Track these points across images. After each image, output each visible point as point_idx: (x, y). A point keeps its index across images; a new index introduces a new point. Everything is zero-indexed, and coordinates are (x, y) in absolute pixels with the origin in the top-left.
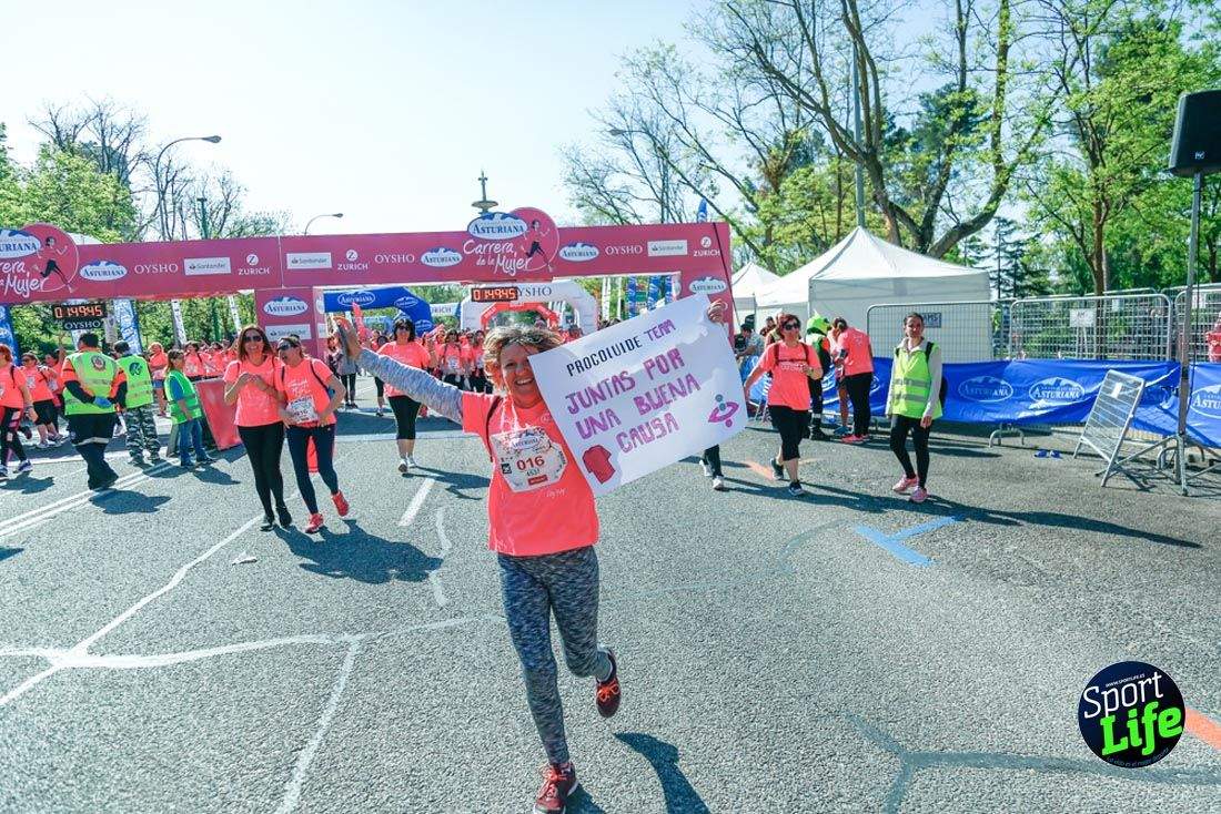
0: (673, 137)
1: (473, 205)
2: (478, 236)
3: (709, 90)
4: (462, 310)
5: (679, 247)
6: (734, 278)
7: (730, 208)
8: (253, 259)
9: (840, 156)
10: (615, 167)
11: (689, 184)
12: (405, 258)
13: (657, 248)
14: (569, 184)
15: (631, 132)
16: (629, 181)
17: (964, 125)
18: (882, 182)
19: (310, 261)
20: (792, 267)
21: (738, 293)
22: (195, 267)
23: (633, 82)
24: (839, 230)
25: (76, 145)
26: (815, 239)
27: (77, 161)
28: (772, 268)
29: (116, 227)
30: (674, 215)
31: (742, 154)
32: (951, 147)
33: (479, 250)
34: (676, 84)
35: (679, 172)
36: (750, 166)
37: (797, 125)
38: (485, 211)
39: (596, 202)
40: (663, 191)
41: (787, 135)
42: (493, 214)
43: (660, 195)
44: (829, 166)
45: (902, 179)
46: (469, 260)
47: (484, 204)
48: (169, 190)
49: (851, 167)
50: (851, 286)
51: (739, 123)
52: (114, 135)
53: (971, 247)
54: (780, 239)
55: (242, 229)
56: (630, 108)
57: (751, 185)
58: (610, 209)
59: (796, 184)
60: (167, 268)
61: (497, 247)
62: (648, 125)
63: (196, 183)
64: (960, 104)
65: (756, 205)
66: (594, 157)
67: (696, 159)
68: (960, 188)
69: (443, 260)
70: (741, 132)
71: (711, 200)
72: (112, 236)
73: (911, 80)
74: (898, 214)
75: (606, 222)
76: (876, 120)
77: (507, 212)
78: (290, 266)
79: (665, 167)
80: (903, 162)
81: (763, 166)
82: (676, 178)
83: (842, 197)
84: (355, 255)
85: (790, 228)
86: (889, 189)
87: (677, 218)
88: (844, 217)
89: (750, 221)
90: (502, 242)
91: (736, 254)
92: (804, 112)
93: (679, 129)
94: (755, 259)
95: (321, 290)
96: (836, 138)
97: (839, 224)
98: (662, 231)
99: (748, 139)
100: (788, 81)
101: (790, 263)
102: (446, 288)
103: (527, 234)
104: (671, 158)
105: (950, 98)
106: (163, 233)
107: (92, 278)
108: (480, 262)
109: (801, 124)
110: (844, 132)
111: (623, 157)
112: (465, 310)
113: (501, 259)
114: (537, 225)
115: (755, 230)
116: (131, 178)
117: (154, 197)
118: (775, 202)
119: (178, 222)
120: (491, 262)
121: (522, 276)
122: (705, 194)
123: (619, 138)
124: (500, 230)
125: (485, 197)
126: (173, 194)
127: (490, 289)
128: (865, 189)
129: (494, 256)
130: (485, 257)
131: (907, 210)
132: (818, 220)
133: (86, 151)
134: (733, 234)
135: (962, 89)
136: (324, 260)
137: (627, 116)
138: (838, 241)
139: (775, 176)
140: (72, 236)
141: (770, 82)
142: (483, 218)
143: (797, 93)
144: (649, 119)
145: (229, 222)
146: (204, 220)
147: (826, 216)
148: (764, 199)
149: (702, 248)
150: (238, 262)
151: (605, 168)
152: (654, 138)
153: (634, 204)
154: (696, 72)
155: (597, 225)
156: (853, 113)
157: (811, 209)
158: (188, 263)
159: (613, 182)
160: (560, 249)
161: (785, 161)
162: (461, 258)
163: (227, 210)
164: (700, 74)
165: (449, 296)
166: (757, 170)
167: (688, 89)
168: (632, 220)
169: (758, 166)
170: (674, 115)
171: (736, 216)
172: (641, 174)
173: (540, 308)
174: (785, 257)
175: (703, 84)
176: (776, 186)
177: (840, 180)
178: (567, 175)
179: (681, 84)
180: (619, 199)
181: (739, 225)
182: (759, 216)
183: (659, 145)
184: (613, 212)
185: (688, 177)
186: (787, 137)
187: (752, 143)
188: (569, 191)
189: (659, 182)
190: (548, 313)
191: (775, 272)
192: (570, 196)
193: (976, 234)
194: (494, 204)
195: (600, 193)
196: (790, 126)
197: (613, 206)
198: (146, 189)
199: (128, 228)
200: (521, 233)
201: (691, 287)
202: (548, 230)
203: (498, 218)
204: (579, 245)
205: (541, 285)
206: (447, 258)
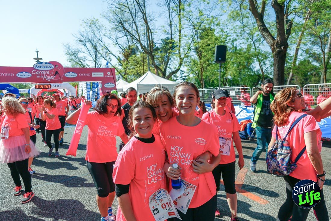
0: (98, 44)
1: (34, 59)
2: (37, 69)
3: (109, 32)
4: (30, 91)
5: (101, 75)
6: (117, 83)
7: (115, 64)
9: (143, 53)
10: (81, 51)
11: (103, 57)
12: (11, 75)
13: (94, 74)
14: (67, 55)
15: (85, 41)
16: (85, 55)
17: (172, 48)
18: (154, 60)
20: (132, 81)
21: (118, 87)
23: (86, 28)
24: (144, 71)
26: (137, 73)
28: (126, 80)
30: (99, 65)
32: (169, 53)
33: (37, 73)
34: (99, 30)
35: (100, 54)
36: (120, 53)
37: (132, 44)
38: (39, 61)
39: (75, 60)
41: (129, 46)
42: (42, 63)
43: (94, 60)
44: (140, 55)
45: (158, 59)
46: (34, 76)
47: (38, 59)
49: (146, 56)
50: (147, 86)
51: (117, 42)
53: (175, 77)
54: (128, 73)
56: (85, 35)
57: (120, 58)
58: (79, 63)
59: (132, 59)
61: (44, 73)
62: (91, 40)
64: (171, 43)
65: (122, 64)
66: (74, 48)
68: (172, 63)
69: (24, 75)
70: (117, 44)
71: (110, 62)
73: (159, 35)
74: (158, 68)
75: (78, 66)
76: (151, 44)
77: (47, 62)
79: (96, 52)
80: (158, 55)
81: (124, 54)
82: (99, 55)
83: (144, 63)
85: (131, 70)
86: (155, 62)
87: (100, 66)
88: (145, 68)
89: (120, 67)
90: (46, 71)
91: (117, 77)
93: (100, 42)
94: (123, 79)
96: (142, 48)
99: (119, 46)
100: (130, 32)
101: (131, 80)
102: (24, 84)
103: (54, 69)
104: (98, 49)
105: (169, 41)
108: (38, 77)
109: (133, 44)
110: (144, 46)
111: (83, 48)
112: (31, 91)
113: (45, 77)
114: (57, 66)
115: (122, 71)
118: (127, 64)
120: (42, 77)
121: (52, 81)
122: (108, 60)
123: (82, 43)
124: (45, 67)
125: (38, 57)
127: (40, 85)
128: (150, 61)
129: (43, 75)
130: (40, 75)
131: (159, 67)
132: (137, 69)
134: (116, 71)
135: (172, 39)
137: (84, 37)
138: (143, 75)
139: (127, 57)
141: (125, 32)
142: (39, 63)
143: (132, 36)
144: (91, 38)
147: (140, 68)
148: (124, 62)
149: (107, 75)
151: (78, 51)
152: (92, 44)
153: (87, 62)
154: (104, 27)
155: (76, 67)
156: (146, 42)
157: (136, 66)
159: (80, 55)
160: (65, 73)
161: (129, 53)
162: (31, 75)
164: (105, 28)
165: (25, 87)
166: (122, 55)
167: (102, 31)
168: (87, 66)
169: (123, 53)
170: (98, 38)
171: (116, 67)
172: (89, 53)
173: (57, 91)
174: (130, 78)
175: (106, 31)
176: (127, 59)
177: (143, 59)
178: (66, 52)
179: (100, 30)
180: (82, 60)
181: (117, 69)
182: (123, 67)
183: (94, 46)
184: (81, 64)
185: (103, 55)
186: (130, 47)
187: (120, 47)
188: (67, 57)
189: (94, 56)
190: (60, 92)
191: (127, 82)
192: (67, 58)
193: (176, 74)
194: (41, 59)
195: (76, 58)
196: (130, 44)
197: (81, 62)
200: (52, 68)
201: (105, 85)
202: (61, 68)
203: (44, 64)
204: (71, 73)
205: (58, 84)
206: (26, 75)
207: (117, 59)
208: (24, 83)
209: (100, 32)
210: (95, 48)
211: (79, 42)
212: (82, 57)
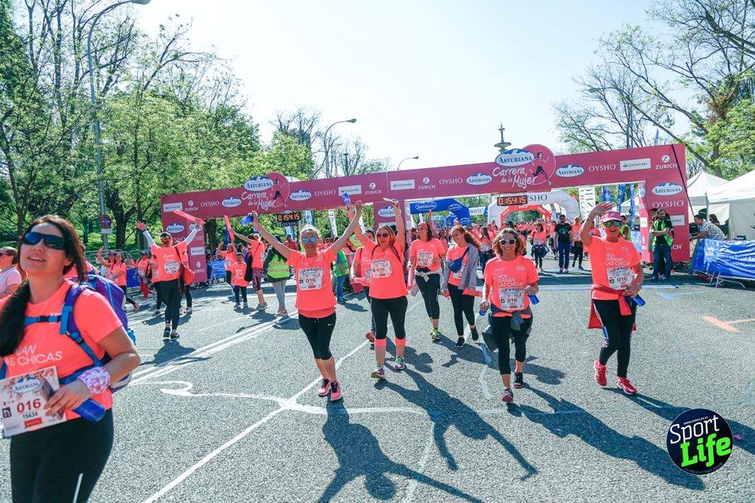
1: (495, 146)
2: (502, 164)
3: (666, 52)
4: (488, 211)
5: (643, 164)
6: (689, 182)
7: (682, 133)
8: (373, 185)
10: (592, 113)
11: (650, 119)
12: (457, 181)
13: (627, 165)
14: (562, 129)
16: (603, 121)
19: (403, 185)
20: (734, 173)
21: (692, 192)
23: (608, 55)
25: (289, 130)
27: (289, 138)
28: (718, 172)
29: (305, 172)
30: (637, 142)
31: (694, 93)
33: (502, 173)
34: (640, 52)
35: (643, 112)
36: (700, 102)
37: (741, 69)
38: (503, 151)
39: (578, 137)
42: (511, 152)
43: (625, 130)
46: (496, 180)
47: (502, 145)
48: (330, 150)
51: (691, 73)
54: (726, 152)
55: (365, 169)
56: (603, 73)
57: (697, 115)
58: (588, 141)
59: (740, 111)
60: (330, 192)
61: (514, 171)
62: (617, 83)
63: (343, 146)
65: (705, 130)
66: (577, 108)
67: (656, 101)
69: (480, 180)
70: (693, 79)
72: (304, 177)
75: (585, 150)
77: (521, 148)
78: (393, 188)
79: (630, 109)
81: (711, 101)
82: (638, 116)
84: (427, 181)
85: (735, 144)
87: (639, 145)
89: (699, 140)
90: (517, 167)
91: (687, 165)
92: (746, 58)
93: (642, 82)
94: (706, 168)
95: (408, 201)
98: (629, 153)
99: (699, 83)
100: (735, 36)
102: (478, 198)
103: (533, 161)
104: (634, 103)
106: (327, 174)
107: (296, 199)
108: (503, 181)
109: (744, 69)
111: (598, 106)
112: (490, 211)
113: (517, 179)
114: (541, 156)
117: (323, 154)
120: (511, 180)
121: (531, 188)
122: (662, 125)
123: (596, 94)
124: (516, 160)
125: (502, 140)
126: (332, 152)
127: (507, 197)
129: (512, 176)
130: (506, 177)
133: (293, 133)
134: (686, 150)
136: (410, 184)
137: (601, 79)
139: (721, 109)
140: (287, 178)
141: (718, 40)
142: (506, 153)
144: (617, 79)
146: (346, 166)
148: (712, 123)
149: (662, 163)
150: (365, 188)
151: (585, 115)
152: (621, 92)
153: (606, 136)
154: (656, 42)
155: (580, 152)
157: (753, 129)
158: (340, 189)
159: (591, 124)
161: (730, 95)
162: (491, 179)
163: (358, 159)
164: (659, 43)
165: (480, 203)
166: (706, 105)
167: (649, 55)
168: (605, 148)
169: (708, 101)
170: (638, 74)
171: (687, 139)
172: (611, 116)
173: (539, 208)
174: (730, 167)
175: (661, 50)
176: (723, 115)
178: (558, 122)
179: (644, 52)
180: (595, 134)
181: (690, 145)
182: (708, 138)
183: (625, 96)
184: (591, 143)
185: (649, 116)
186: (733, 78)
187: (702, 85)
188: (560, 131)
189: (626, 121)
190: (544, 211)
192: (560, 135)
194: (509, 144)
195: (581, 132)
196: (733, 70)
197: (591, 139)
198: (319, 151)
199: (311, 172)
200: (530, 161)
201: (654, 191)
202: (548, 158)
203: (514, 153)
204: (570, 166)
205: (540, 194)
206: (482, 179)
207: (691, 118)
208: (477, 196)
209: (643, 57)
210: (628, 100)
211: (591, 94)
212: (594, 127)
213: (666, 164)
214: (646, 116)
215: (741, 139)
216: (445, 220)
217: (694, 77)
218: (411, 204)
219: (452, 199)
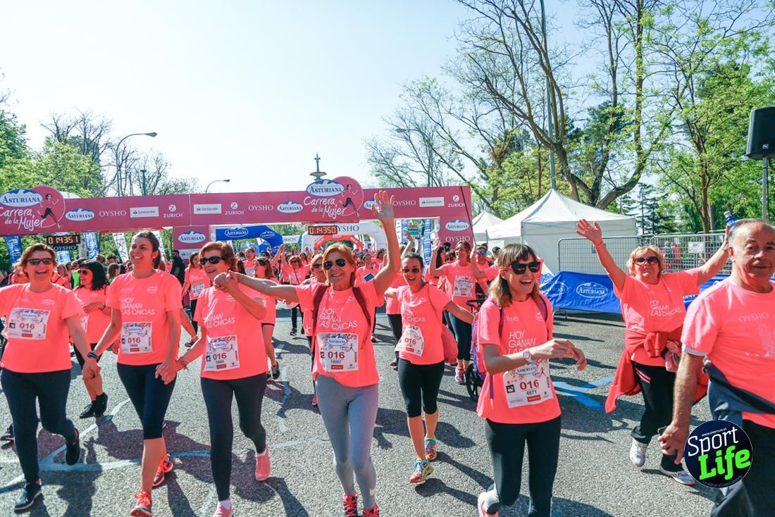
0: (435, 134)
1: (311, 174)
2: (314, 194)
3: (458, 105)
4: (302, 240)
5: (439, 202)
6: (474, 221)
7: (471, 177)
8: (173, 208)
9: (540, 145)
10: (399, 152)
11: (445, 162)
12: (267, 208)
13: (425, 202)
14: (371, 162)
15: (409, 130)
16: (408, 160)
17: (616, 127)
18: (566, 161)
19: (208, 209)
20: (511, 214)
21: (476, 230)
22: (137, 212)
23: (410, 100)
24: (540, 191)
25: (68, 138)
26: (525, 196)
27: (67, 147)
28: (498, 214)
29: (90, 188)
30: (436, 181)
31: (480, 143)
32: (609, 141)
33: (313, 202)
34: (437, 101)
35: (439, 155)
36: (483, 151)
37: (513, 127)
38: (318, 178)
39: (387, 173)
40: (429, 166)
41: (506, 133)
42: (322, 182)
43: (427, 169)
44: (532, 152)
45: (579, 159)
46: (307, 209)
47: (318, 174)
48: (124, 165)
49: (547, 153)
50: (547, 226)
51: (476, 125)
52: (92, 132)
53: (624, 202)
54: (502, 196)
55: (167, 189)
56: (408, 116)
57: (484, 163)
58: (396, 177)
59: (512, 162)
60: (119, 213)
61: (325, 202)
62: (420, 126)
63: (140, 161)
64: (614, 115)
65: (487, 175)
66: (386, 146)
67: (449, 147)
68: (615, 166)
71: (459, 172)
72: (87, 193)
73: (581, 99)
74: (576, 181)
75: (393, 185)
76: (562, 123)
77: (331, 179)
78: (196, 212)
79: (430, 152)
80: (579, 149)
81: (492, 151)
82: (437, 159)
83: (541, 170)
84: (236, 206)
85: (508, 190)
86: (571, 165)
87: (438, 183)
88: (543, 183)
89: (483, 185)
90: (328, 198)
91: (475, 204)
92: (516, 118)
93: (439, 129)
94: (488, 209)
95: (214, 227)
96: (537, 135)
97: (540, 187)
98: (429, 191)
99: (482, 135)
100: (507, 101)
101: (510, 211)
102: (293, 226)
103: (343, 193)
104: (434, 146)
105: (608, 111)
106: (118, 192)
107: (72, 219)
108: (314, 210)
109: (515, 126)
110: (542, 131)
111: (404, 146)
112: (304, 240)
113: (327, 209)
114: (350, 188)
115: (487, 191)
116: (101, 157)
117: (114, 170)
118: (500, 174)
119: (128, 184)
120: (321, 210)
121: (340, 219)
122: (455, 168)
123: (402, 134)
124: (327, 190)
125: (318, 170)
126: (126, 167)
127: (318, 227)
128: (556, 165)
129: (323, 206)
130: (317, 207)
131: (581, 178)
132: (523, 185)
133: (74, 142)
134: (473, 193)
135: (615, 101)
136: (217, 209)
137: (406, 121)
138: (539, 199)
139: (499, 157)
140: (62, 193)
141: (496, 101)
142: (318, 183)
143: (512, 107)
144: (420, 123)
145: (160, 185)
146: (144, 183)
147: (532, 182)
148: (492, 170)
149: (453, 202)
150: (163, 210)
151: (394, 153)
152: (423, 134)
153: (411, 174)
154: (450, 93)
155: (387, 187)
156: (547, 119)
157: (522, 178)
158: (132, 210)
159: (398, 161)
160: (364, 202)
161: (505, 148)
162: (302, 208)
163: (158, 177)
164: (452, 96)
165: (293, 231)
166: (488, 154)
167: (444, 105)
168: (410, 184)
169: (489, 151)
170: (436, 120)
171: (474, 182)
172: (414, 156)
173: (352, 238)
174: (506, 207)
175: (454, 102)
176: (500, 163)
177: (539, 160)
178: (369, 157)
179: (440, 101)
180: (402, 171)
181: (477, 188)
182: (489, 182)
183: (427, 138)
184: (398, 179)
185: (445, 158)
187: (484, 137)
188: (370, 166)
189: (427, 161)
190: (357, 242)
191: (500, 217)
192: (371, 169)
193: (627, 194)
194: (325, 174)
195: (390, 168)
196: (508, 127)
197: (398, 175)
198: (109, 164)
199: (97, 188)
200: (340, 192)
201: (447, 226)
202: (358, 191)
203: (326, 183)
205: (353, 225)
206: (293, 208)
207: (476, 164)
211: (398, 134)
212: (400, 165)
213: (456, 203)
214: (442, 158)
215: (513, 185)
216: (258, 248)
217: (479, 129)
218: (218, 231)
219: (265, 226)
